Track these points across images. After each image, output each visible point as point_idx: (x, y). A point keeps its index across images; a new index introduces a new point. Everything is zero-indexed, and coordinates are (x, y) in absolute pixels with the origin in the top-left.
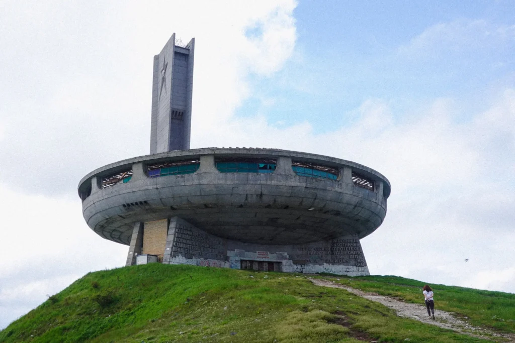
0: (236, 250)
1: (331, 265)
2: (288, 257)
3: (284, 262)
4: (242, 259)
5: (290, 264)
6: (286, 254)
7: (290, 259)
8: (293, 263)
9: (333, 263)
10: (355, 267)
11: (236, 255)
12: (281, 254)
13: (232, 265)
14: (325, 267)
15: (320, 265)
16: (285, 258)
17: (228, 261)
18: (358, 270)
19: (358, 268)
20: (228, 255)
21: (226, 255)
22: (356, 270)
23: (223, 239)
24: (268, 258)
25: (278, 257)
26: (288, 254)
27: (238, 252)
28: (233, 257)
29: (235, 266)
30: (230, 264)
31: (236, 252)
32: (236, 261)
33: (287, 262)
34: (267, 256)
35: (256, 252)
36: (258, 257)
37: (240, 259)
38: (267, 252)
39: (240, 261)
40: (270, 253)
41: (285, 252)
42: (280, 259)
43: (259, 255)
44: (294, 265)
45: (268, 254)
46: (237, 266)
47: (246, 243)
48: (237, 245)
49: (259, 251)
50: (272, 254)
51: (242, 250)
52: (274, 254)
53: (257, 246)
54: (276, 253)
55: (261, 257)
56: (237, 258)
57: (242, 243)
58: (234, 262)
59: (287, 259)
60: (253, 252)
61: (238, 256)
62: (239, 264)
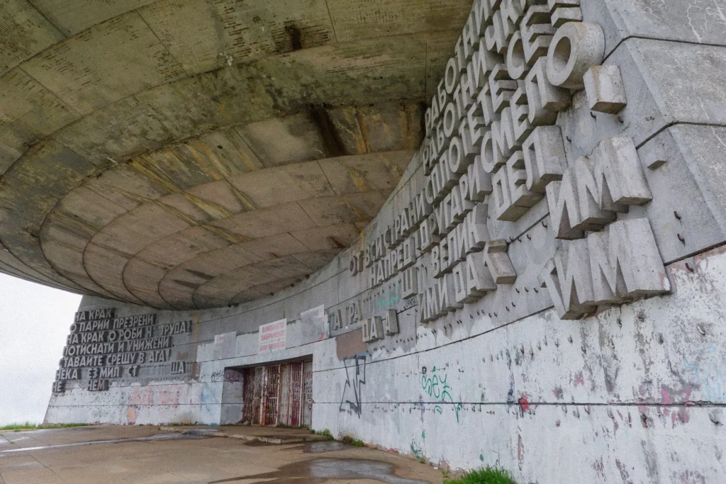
0: (216, 338)
1: (440, 336)
2: (326, 325)
3: (317, 353)
5: (332, 360)
7: (330, 337)
11: (216, 355)
12: (310, 319)
14: (422, 361)
15: (406, 346)
16: (321, 336)
17: (197, 379)
18: (600, 380)
19: (594, 340)
20: (197, 361)
21: (194, 361)
22: (579, 379)
23: (190, 312)
24: (284, 344)
25: (305, 333)
26: (325, 311)
27: (221, 341)
28: (209, 363)
29: (210, 393)
30: (200, 388)
31: (216, 345)
32: (215, 377)
33: (324, 355)
34: (281, 339)
35: (258, 331)
36: (262, 349)
37: (223, 366)
38: (281, 321)
39: (223, 372)
40: (287, 324)
41: (319, 305)
42: (307, 341)
43: (263, 341)
44: (339, 364)
45: (283, 329)
46: (214, 391)
47: (240, 305)
48: (221, 320)
49: (264, 326)
50: (293, 325)
51: (230, 334)
52: (297, 324)
53: (261, 305)
54: (300, 319)
55: (268, 348)
56: (217, 366)
57: (230, 308)
58: (210, 379)
59: (324, 337)
60: (252, 332)
61: (221, 358)
62: (220, 385)
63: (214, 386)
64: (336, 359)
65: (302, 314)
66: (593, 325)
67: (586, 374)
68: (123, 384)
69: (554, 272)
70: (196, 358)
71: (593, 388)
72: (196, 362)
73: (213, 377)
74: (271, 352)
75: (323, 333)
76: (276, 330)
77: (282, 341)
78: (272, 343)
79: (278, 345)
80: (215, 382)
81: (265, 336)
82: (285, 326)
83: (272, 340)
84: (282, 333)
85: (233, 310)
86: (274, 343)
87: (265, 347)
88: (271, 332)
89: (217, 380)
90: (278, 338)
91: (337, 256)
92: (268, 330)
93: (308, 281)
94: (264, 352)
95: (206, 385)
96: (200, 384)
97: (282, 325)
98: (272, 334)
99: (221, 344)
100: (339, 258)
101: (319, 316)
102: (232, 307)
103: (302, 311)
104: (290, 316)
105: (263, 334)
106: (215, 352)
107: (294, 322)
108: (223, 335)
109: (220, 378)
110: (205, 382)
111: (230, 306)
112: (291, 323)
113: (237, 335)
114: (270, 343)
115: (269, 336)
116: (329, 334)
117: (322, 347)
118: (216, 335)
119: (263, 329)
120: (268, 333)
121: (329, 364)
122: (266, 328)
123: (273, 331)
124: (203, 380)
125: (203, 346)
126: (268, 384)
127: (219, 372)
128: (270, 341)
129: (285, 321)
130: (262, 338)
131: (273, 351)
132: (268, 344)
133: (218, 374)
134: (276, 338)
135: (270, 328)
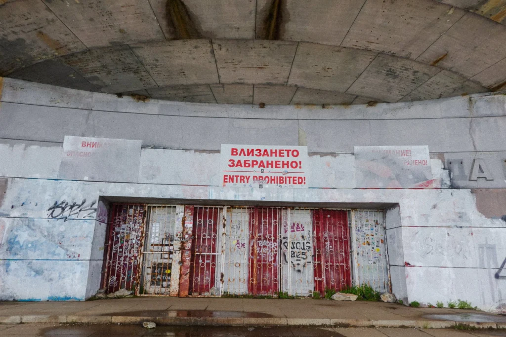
0: (68, 140)
3: (412, 204)
4: (115, 191)
6: (421, 153)
8: (484, 209)
11: (67, 171)
13: (24, 236)
16: (424, 183)
24: (301, 181)
25: (369, 174)
26: (432, 155)
27: (89, 149)
28: (41, 181)
29: (43, 240)
30: (3, 227)
31: (69, 153)
32: (63, 209)
33: (435, 207)
34: (292, 172)
35: (219, 151)
36: (231, 179)
37: (93, 193)
38: (292, 148)
39: (93, 204)
40: (311, 154)
41: (412, 144)
42: (380, 185)
43: (234, 168)
44: (488, 222)
45: (297, 159)
46: (62, 236)
47: (152, 101)
48: (86, 112)
49: (235, 146)
50: (329, 158)
51: (120, 141)
52: (340, 158)
53: (224, 114)
54: (353, 154)
55: (251, 179)
56: (71, 191)
57: (120, 99)
58: (46, 213)
59: (434, 185)
60: (196, 151)
61: (86, 178)
62: (86, 225)
63: (60, 227)
64: (474, 216)
65: (356, 147)
73: (58, 211)
74: (261, 186)
75: (430, 182)
76: (274, 158)
77: (298, 175)
78: (264, 175)
79: (281, 180)
80: (66, 219)
81: (239, 161)
82: (303, 157)
83: (262, 171)
84: (294, 165)
85: (128, 104)
86: (269, 175)
87: (242, 179)
88: (259, 159)
89: (74, 217)
90: (281, 170)
91: (467, 97)
92: (248, 155)
93: (371, 110)
94: (240, 185)
95: (29, 223)
96: (5, 219)
97: (295, 153)
98: (262, 162)
99: (87, 154)
100: (470, 100)
101: (414, 159)
102: (126, 99)
103: (358, 144)
104: (318, 146)
105: (233, 158)
106: (64, 165)
107: (333, 154)
108: (93, 140)
109: (84, 214)
110: (23, 218)
111: (120, 95)
112: (323, 154)
113: (143, 147)
114: (258, 175)
115: (254, 163)
116: (448, 183)
117: (425, 196)
118: (67, 134)
119: (234, 152)
120: (251, 158)
121: (454, 221)
122: (242, 150)
123: (265, 159)
124: (15, 213)
125: (19, 148)
126: (194, 231)
127: (80, 203)
128: (256, 171)
129: (303, 150)
130: (230, 163)
131: (266, 186)
132: (252, 175)
133: (74, 205)
134: (274, 169)
135: (256, 152)
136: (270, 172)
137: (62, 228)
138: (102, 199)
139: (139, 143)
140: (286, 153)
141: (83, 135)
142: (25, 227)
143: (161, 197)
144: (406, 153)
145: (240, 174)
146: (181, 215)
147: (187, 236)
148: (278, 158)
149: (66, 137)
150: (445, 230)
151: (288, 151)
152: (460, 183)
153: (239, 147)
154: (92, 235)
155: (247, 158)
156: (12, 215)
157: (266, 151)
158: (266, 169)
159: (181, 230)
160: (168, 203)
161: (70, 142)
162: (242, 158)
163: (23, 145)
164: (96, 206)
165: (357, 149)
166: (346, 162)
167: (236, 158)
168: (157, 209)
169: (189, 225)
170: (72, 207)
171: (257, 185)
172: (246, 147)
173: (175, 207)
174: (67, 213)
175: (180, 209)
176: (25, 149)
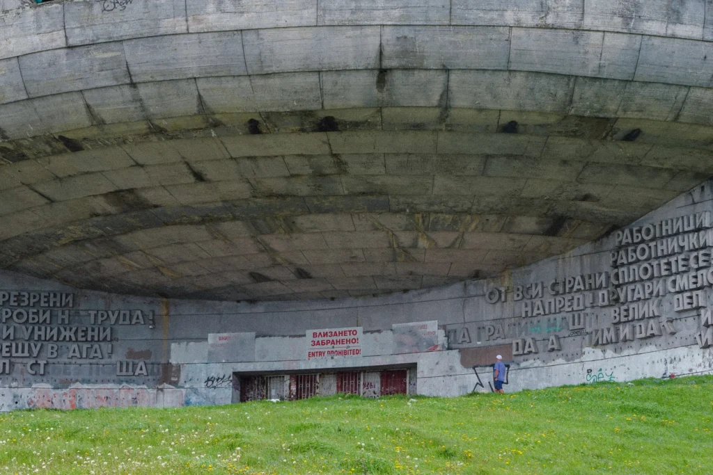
0: (211, 336)
1: (610, 353)
2: (441, 338)
3: (425, 362)
4: (242, 368)
5: (451, 368)
6: (432, 326)
7: (449, 349)
8: (464, 363)
9: (618, 343)
10: (696, 350)
11: (212, 358)
12: (411, 332)
13: (194, 399)
14: (588, 366)
15: (569, 358)
16: (432, 347)
17: (175, 384)
18: (707, 365)
19: (707, 355)
20: (173, 361)
21: (163, 361)
22: (700, 365)
23: (149, 299)
24: (358, 352)
25: (401, 344)
26: (440, 327)
27: (224, 342)
28: (199, 365)
29: (204, 401)
30: (182, 394)
31: (212, 346)
32: (213, 382)
33: (437, 364)
34: (353, 346)
35: (305, 336)
36: (313, 354)
37: (229, 370)
38: (352, 329)
39: (230, 377)
40: (365, 332)
41: (428, 320)
42: (407, 351)
43: (315, 347)
44: (465, 371)
45: (356, 337)
46: (214, 398)
47: (260, 303)
48: (219, 316)
49: (315, 331)
50: (376, 334)
51: (242, 334)
52: (384, 333)
53: (308, 308)
54: (391, 330)
55: (326, 354)
56: (216, 370)
57: (239, 304)
58: (203, 385)
59: (438, 349)
60: (290, 336)
61: (224, 361)
62: (227, 391)
63: (212, 393)
64: (459, 367)
65: (393, 325)
66: (708, 350)
67: (702, 364)
68: (14, 384)
69: (700, 335)
70: (169, 357)
71: (705, 367)
72: (169, 363)
73: (210, 383)
74: (332, 358)
75: (437, 346)
76: (341, 337)
77: (355, 348)
78: (334, 350)
79: (345, 353)
80: (215, 387)
81: (318, 341)
82: (360, 335)
83: (333, 347)
84: (354, 341)
85: (244, 308)
86: (338, 349)
87: (321, 353)
88: (331, 339)
89: (219, 386)
90: (345, 345)
91: (463, 283)
92: (324, 336)
93: (405, 296)
94: (319, 358)
95: (195, 391)
96: (182, 390)
97: (355, 333)
98: (333, 341)
99: (222, 345)
100: (465, 285)
101: (428, 330)
102: (242, 303)
103: (395, 322)
104: (370, 326)
105: (314, 339)
106: (210, 353)
107: (379, 331)
108: (225, 335)
109: (225, 384)
110: (192, 388)
111: (238, 301)
112: (372, 332)
113: (257, 337)
114: (330, 350)
115: (328, 342)
116: (447, 346)
117: (433, 356)
118: (210, 333)
119: (315, 335)
120: (326, 338)
121: (447, 371)
122: (320, 333)
123: (335, 338)
124: (187, 386)
125: (183, 344)
126: (297, 393)
127: (221, 377)
128: (329, 347)
129: (360, 330)
130: (312, 343)
131: (336, 357)
132: (326, 350)
133: (219, 378)
134: (341, 345)
135: (329, 334)
136: (339, 347)
137: (214, 393)
138: (235, 373)
139: (253, 334)
140: (348, 333)
141: (219, 332)
142: (193, 394)
143: (269, 370)
144: (424, 327)
145: (319, 350)
146: (288, 382)
147: (292, 396)
148: (343, 337)
149: (209, 335)
150: (442, 378)
151: (350, 331)
152: (453, 346)
153: (318, 331)
154: (231, 397)
155: (323, 338)
156: (186, 387)
157: (335, 332)
158: (335, 346)
159: (288, 392)
160: (278, 374)
161: (212, 338)
162: (320, 339)
163: (185, 343)
164: (231, 378)
165: (394, 326)
166: (387, 336)
167: (316, 340)
168: (275, 379)
169: (294, 388)
170: (217, 380)
171: (330, 357)
172: (322, 331)
173: (283, 377)
174: (215, 384)
175: (287, 377)
176: (187, 345)
